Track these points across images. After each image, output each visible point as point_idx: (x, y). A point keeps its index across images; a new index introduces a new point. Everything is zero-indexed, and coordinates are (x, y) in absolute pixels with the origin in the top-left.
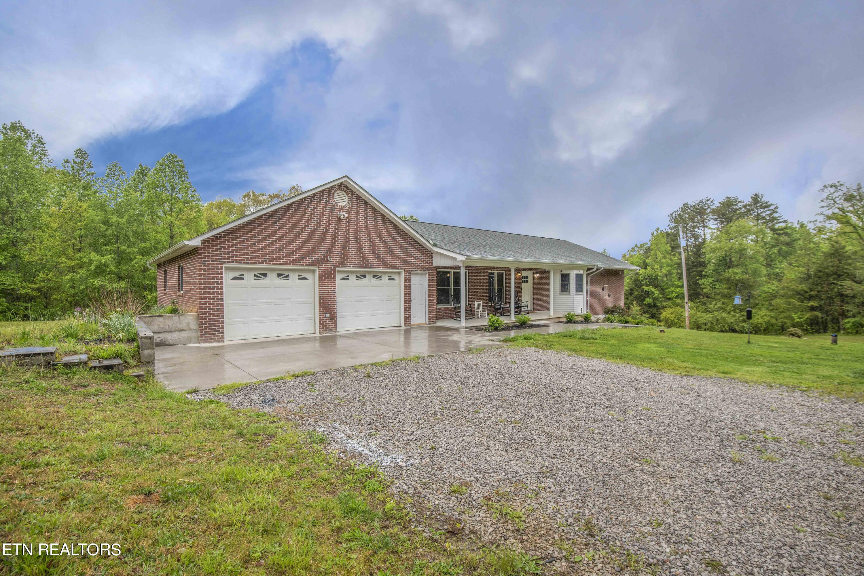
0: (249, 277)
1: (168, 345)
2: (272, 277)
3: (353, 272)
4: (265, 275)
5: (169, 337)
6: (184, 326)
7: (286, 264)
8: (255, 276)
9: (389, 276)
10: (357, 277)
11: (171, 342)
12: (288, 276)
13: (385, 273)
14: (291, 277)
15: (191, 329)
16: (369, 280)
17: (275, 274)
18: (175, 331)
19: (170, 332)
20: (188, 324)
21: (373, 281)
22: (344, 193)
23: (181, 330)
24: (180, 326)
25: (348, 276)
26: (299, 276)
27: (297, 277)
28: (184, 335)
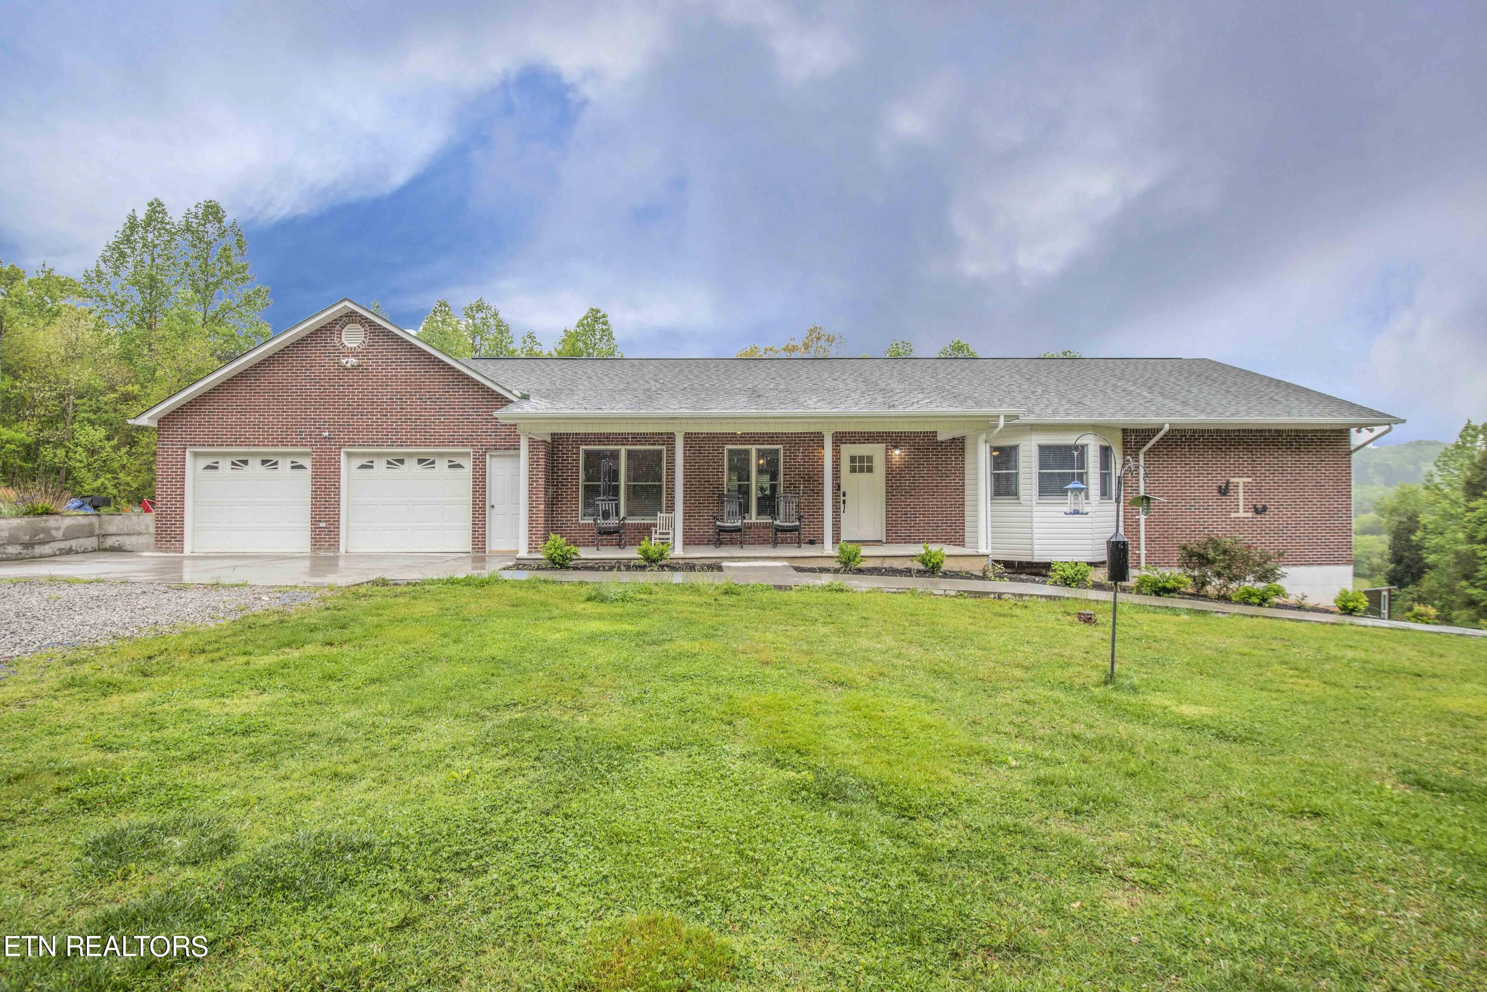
0: (225, 465)
1: (125, 551)
2: (255, 465)
3: (379, 455)
4: (245, 462)
5: (128, 541)
6: (142, 528)
7: (263, 445)
8: (233, 463)
9: (450, 461)
10: (389, 463)
11: (129, 548)
12: (276, 463)
13: (442, 455)
14: (279, 466)
15: (149, 533)
16: (411, 467)
17: (258, 461)
18: (134, 534)
19: (128, 534)
20: (147, 527)
21: (417, 469)
22: (360, 327)
23: (140, 534)
24: (139, 529)
25: (372, 462)
26: (292, 462)
27: (289, 465)
28: (143, 540)
